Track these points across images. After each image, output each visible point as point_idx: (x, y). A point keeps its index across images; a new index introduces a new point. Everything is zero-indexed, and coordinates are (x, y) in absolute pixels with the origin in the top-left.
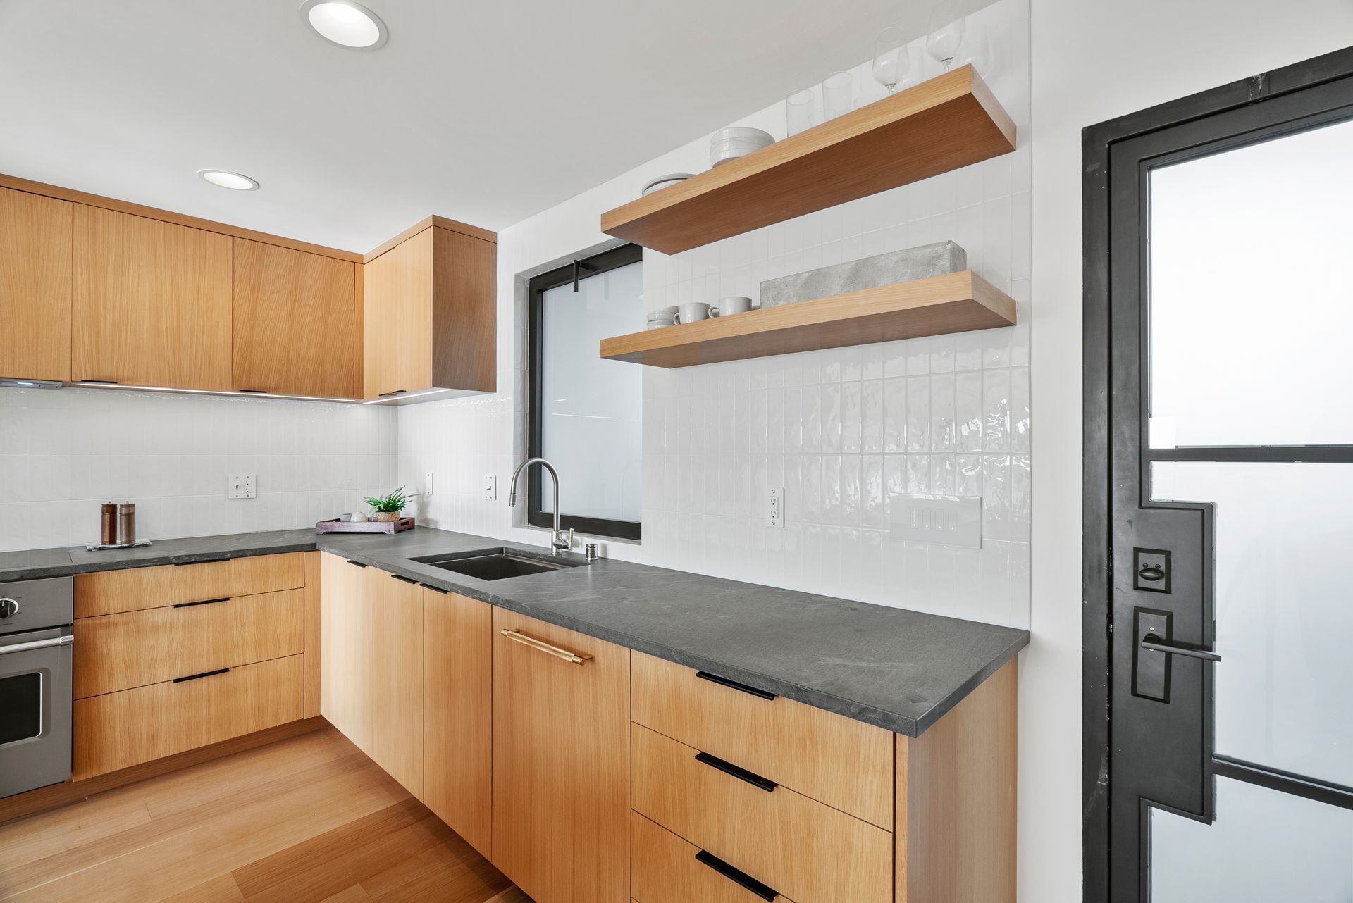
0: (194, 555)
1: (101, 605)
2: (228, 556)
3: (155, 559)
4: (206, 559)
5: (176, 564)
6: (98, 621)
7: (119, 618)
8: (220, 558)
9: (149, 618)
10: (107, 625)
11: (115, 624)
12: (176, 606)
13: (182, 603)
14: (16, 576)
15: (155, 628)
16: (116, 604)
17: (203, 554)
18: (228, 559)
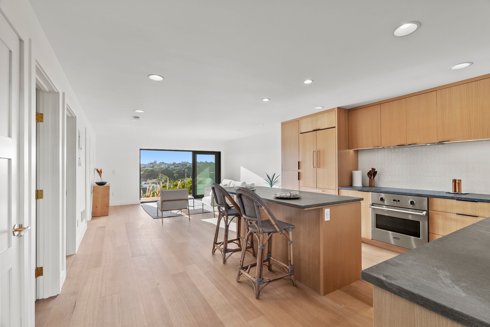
0: (463, 198)
1: (435, 208)
2: (477, 201)
3: (450, 197)
4: (468, 200)
5: (457, 200)
6: (434, 212)
7: (440, 213)
8: (473, 201)
9: (449, 215)
10: (437, 214)
11: (439, 214)
12: (457, 214)
13: (460, 213)
14: (415, 195)
15: (451, 219)
16: (439, 209)
17: (467, 198)
18: (477, 202)
